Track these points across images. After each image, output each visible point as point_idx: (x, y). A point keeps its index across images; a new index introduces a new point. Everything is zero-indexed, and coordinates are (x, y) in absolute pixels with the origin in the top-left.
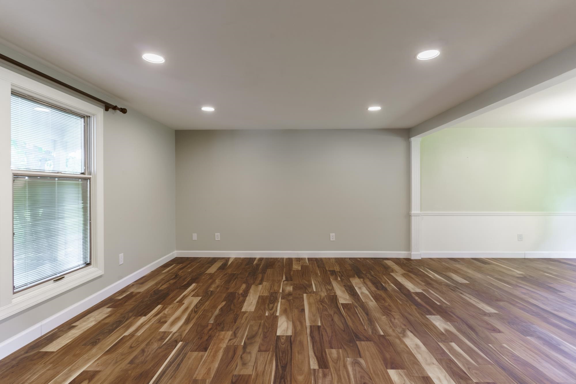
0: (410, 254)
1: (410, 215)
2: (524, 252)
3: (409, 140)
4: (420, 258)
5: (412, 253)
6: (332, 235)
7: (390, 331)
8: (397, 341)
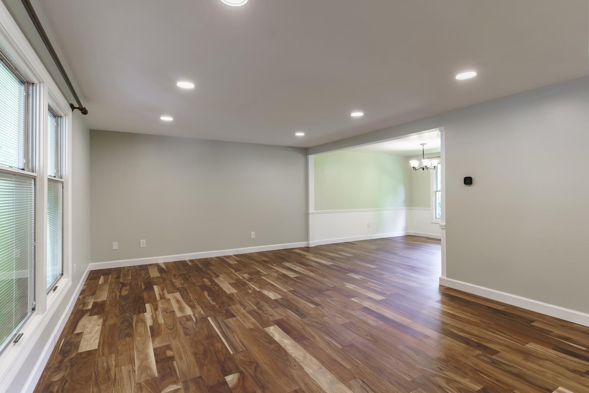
0: (309, 244)
1: (308, 213)
2: (370, 235)
3: (307, 157)
4: (315, 246)
5: (310, 242)
6: (253, 233)
7: (335, 284)
8: (343, 287)
